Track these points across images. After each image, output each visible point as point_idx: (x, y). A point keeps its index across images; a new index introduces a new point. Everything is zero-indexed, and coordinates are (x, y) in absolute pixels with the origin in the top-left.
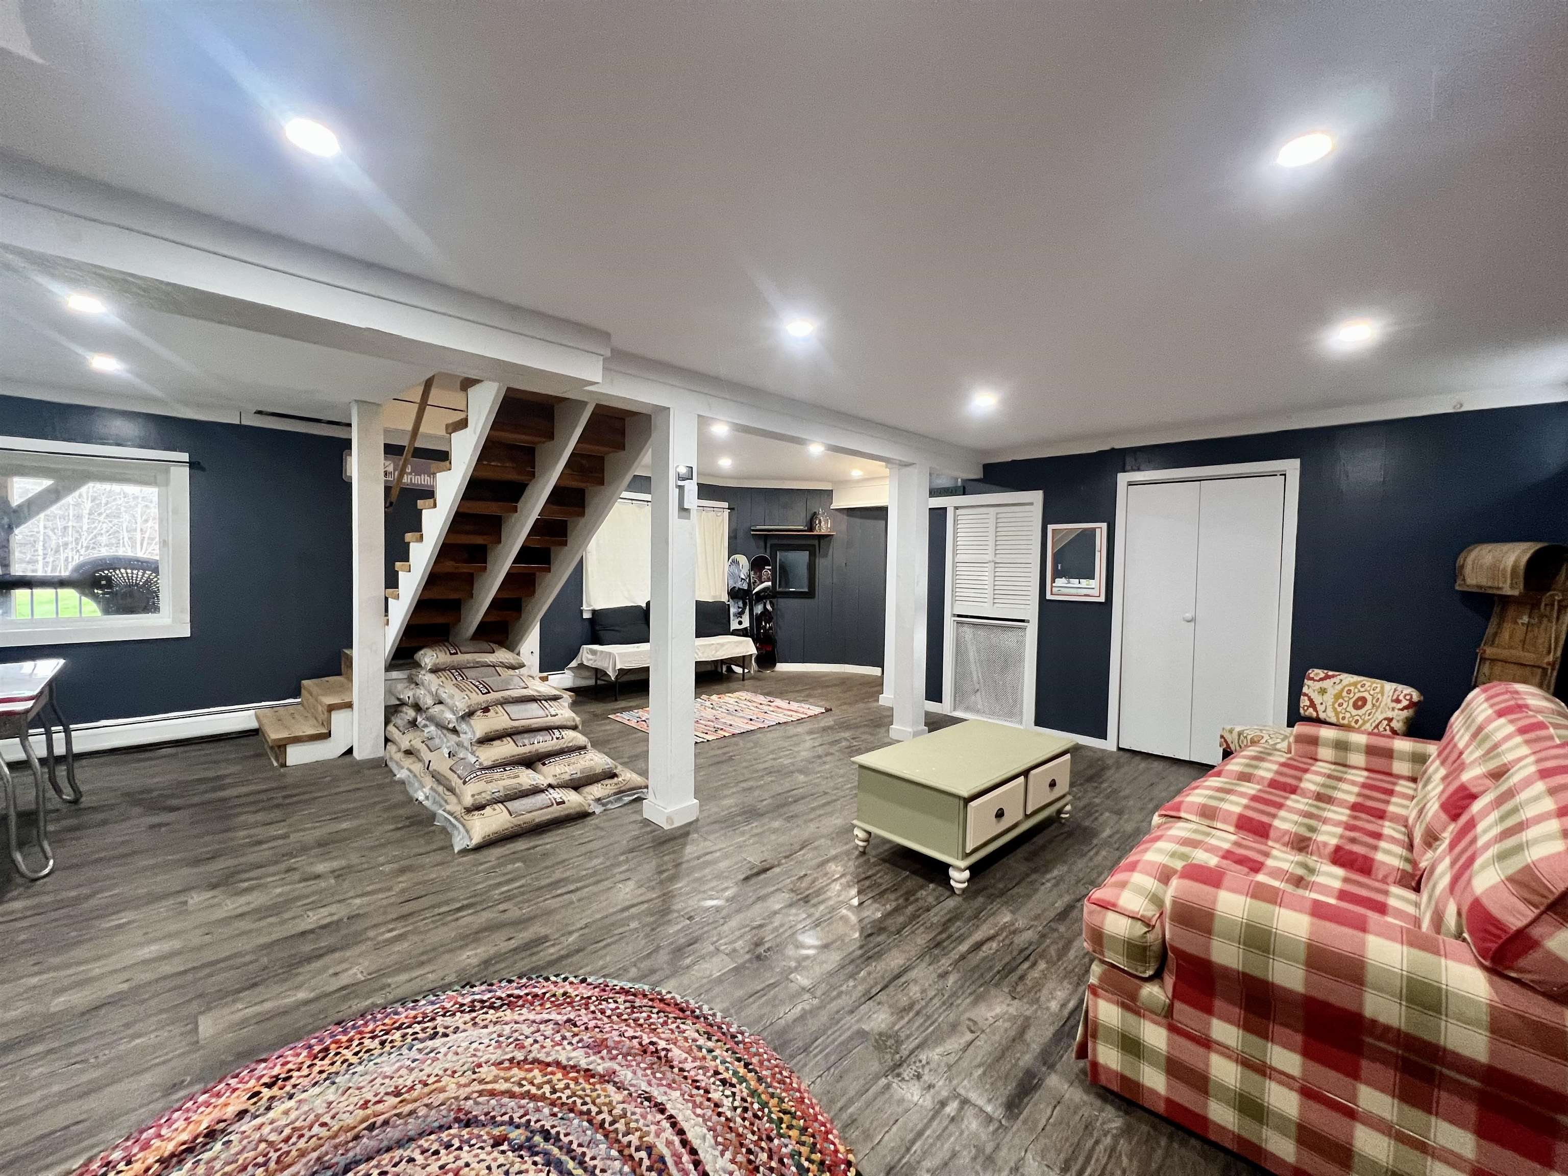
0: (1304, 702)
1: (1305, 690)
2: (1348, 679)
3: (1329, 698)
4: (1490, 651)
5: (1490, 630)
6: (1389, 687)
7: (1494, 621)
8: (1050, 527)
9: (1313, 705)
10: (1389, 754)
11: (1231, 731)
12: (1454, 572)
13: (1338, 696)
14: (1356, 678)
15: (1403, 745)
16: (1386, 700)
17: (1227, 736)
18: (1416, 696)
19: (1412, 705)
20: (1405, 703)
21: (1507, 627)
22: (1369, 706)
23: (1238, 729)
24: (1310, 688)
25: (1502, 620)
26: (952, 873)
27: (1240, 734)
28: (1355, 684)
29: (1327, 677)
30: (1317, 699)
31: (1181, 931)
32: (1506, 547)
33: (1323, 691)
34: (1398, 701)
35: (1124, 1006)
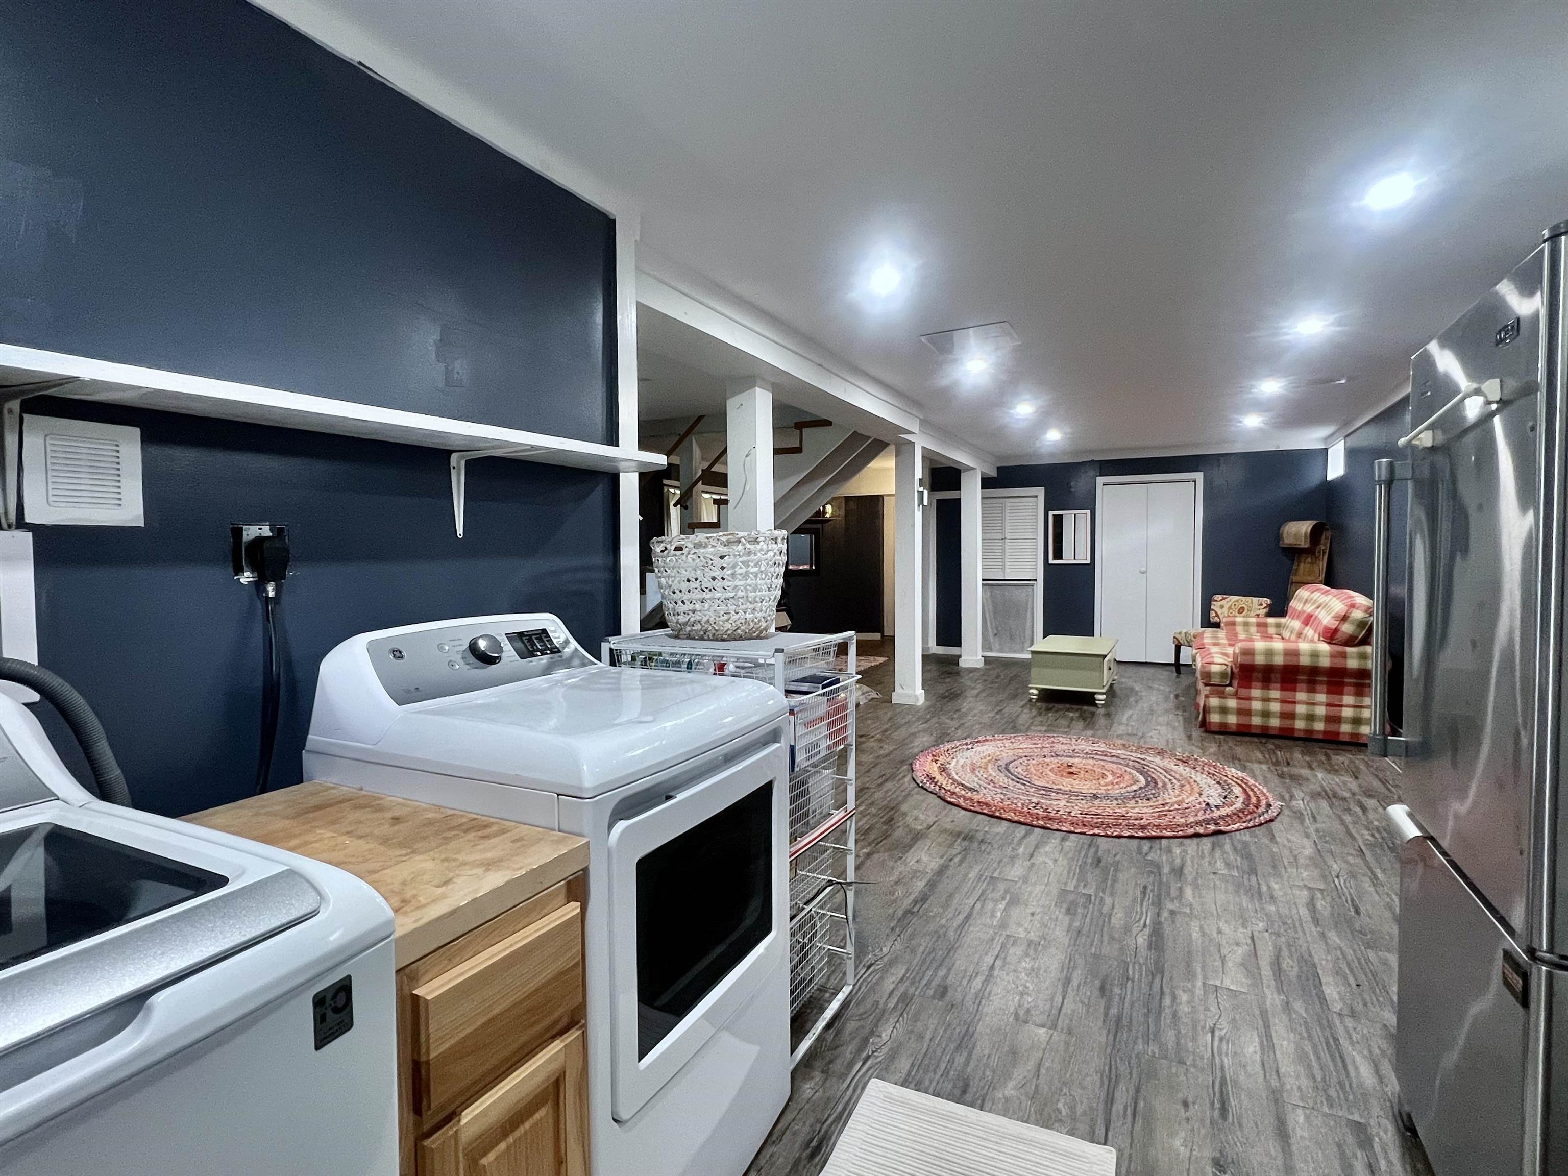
0: (1213, 614)
1: (1212, 607)
2: (1235, 598)
3: (1225, 610)
4: (1295, 579)
5: (1294, 567)
6: (1255, 599)
7: (1296, 563)
8: (1051, 513)
9: (1217, 615)
10: (1265, 625)
11: (1180, 633)
12: (1278, 537)
13: (1230, 608)
14: (1237, 598)
15: (1271, 620)
16: (1255, 606)
17: (1177, 636)
18: (1269, 601)
19: (1268, 606)
20: (1265, 605)
21: (1302, 565)
22: (1246, 611)
23: (1184, 631)
24: (1215, 606)
25: (1299, 562)
26: (1097, 697)
27: (1186, 633)
28: (1237, 601)
29: (1224, 599)
30: (1219, 611)
31: (1245, 658)
32: (1301, 523)
33: (1222, 607)
34: (1261, 605)
35: (1220, 697)
